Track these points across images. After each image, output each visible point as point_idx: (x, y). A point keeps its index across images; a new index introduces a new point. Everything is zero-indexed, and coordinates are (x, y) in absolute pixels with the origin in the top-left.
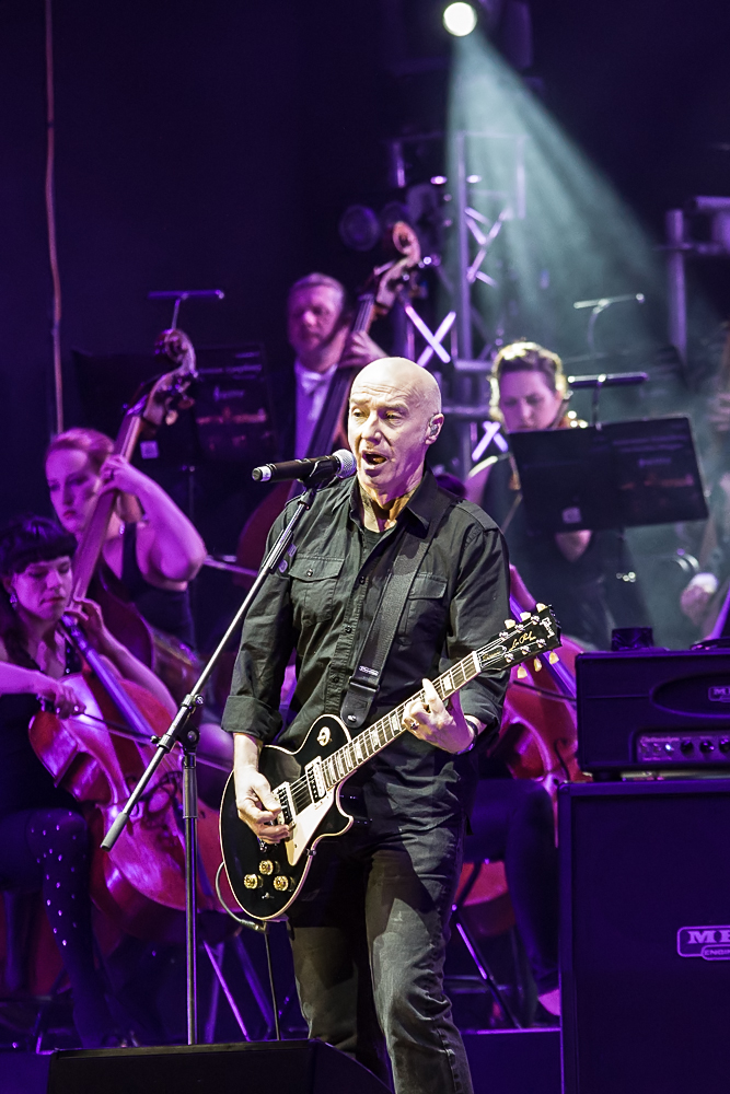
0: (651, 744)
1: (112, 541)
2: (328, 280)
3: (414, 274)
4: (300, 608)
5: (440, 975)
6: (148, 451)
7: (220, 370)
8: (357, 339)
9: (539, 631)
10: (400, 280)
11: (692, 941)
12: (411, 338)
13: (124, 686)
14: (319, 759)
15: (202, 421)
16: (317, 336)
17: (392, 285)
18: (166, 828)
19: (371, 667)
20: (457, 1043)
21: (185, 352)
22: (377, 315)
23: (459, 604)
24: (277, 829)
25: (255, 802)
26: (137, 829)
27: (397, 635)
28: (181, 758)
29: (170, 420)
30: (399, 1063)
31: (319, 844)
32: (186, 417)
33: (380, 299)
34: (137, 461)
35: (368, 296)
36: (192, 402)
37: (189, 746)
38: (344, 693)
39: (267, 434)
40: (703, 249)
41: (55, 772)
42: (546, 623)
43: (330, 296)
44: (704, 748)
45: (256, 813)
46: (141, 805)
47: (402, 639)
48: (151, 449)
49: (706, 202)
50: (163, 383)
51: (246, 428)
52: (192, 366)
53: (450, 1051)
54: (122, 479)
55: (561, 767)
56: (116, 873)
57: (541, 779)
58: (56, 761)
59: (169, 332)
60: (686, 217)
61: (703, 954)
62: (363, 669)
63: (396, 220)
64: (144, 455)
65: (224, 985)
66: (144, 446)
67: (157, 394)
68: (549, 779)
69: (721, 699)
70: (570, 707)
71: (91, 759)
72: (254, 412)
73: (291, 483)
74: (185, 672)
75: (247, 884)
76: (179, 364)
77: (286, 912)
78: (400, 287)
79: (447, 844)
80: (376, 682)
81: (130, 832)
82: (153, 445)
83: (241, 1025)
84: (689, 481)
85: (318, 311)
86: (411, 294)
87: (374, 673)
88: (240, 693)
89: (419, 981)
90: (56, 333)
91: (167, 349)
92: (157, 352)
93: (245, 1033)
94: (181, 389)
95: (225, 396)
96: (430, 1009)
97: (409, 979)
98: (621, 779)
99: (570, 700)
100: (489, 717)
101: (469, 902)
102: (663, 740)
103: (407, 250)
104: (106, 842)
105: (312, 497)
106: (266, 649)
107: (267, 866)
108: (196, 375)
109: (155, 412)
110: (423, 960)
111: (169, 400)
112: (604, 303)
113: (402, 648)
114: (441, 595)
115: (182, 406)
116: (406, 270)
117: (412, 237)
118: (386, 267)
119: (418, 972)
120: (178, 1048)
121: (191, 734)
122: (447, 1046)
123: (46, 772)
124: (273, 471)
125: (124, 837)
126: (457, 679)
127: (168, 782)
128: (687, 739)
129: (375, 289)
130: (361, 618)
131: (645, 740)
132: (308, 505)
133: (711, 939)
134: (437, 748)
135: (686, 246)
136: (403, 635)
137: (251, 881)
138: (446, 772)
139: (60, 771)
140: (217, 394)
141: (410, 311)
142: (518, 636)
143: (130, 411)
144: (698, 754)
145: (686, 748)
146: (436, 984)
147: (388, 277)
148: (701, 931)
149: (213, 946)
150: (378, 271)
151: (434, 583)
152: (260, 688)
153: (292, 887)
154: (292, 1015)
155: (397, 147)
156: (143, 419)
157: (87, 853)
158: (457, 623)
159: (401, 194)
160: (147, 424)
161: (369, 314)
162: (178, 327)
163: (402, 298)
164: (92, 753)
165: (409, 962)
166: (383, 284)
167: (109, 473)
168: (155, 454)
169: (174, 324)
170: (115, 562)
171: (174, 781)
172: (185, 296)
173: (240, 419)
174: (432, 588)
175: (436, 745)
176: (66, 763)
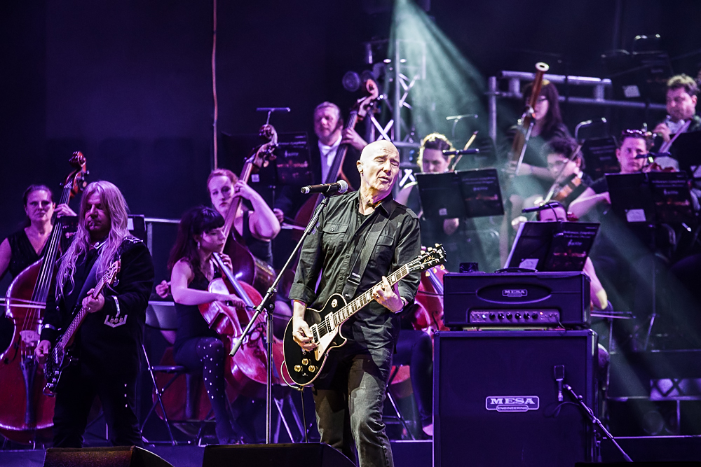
0: (476, 315)
1: (238, 219)
2: (331, 105)
3: (376, 103)
4: (327, 245)
5: (381, 413)
6: (255, 179)
7: (288, 144)
8: (349, 131)
9: (436, 255)
10: (369, 105)
11: (493, 403)
12: (373, 131)
13: (241, 284)
14: (331, 313)
15: (279, 166)
16: (328, 129)
17: (365, 107)
18: (258, 347)
19: (357, 274)
20: (387, 443)
21: (273, 135)
22: (358, 120)
23: (400, 249)
24: (311, 345)
25: (301, 334)
26: (245, 347)
27: (370, 260)
28: (265, 316)
29: (265, 165)
30: (362, 451)
31: (330, 351)
32: (273, 164)
33: (360, 113)
34: (250, 183)
35: (355, 112)
36: (275, 157)
37: (270, 311)
38: (344, 285)
39: (308, 172)
40: (505, 94)
41: (209, 322)
42: (440, 252)
43: (333, 112)
44: (500, 318)
45: (301, 338)
46: (247, 337)
47: (372, 262)
48: (256, 178)
49: (505, 73)
50: (262, 149)
51: (299, 169)
52: (276, 141)
53: (384, 447)
54: (243, 192)
55: (435, 323)
56: (236, 367)
57: (425, 329)
58: (210, 317)
59: (266, 126)
60: (497, 80)
61: (497, 409)
62: (353, 274)
63: (367, 78)
64: (253, 180)
65: (283, 417)
66: (253, 176)
67: (260, 153)
68: (430, 328)
69: (508, 295)
70: (441, 299)
71: (225, 316)
72: (303, 162)
73: (318, 195)
74: (269, 278)
75: (296, 370)
76: (270, 140)
77: (313, 382)
78: (369, 108)
79: (386, 355)
80: (359, 281)
81: (243, 348)
82: (257, 176)
83: (290, 435)
84: (496, 198)
85: (327, 118)
86: (374, 112)
87: (359, 276)
88: (298, 282)
89: (373, 415)
90: (215, 125)
91: (265, 133)
92: (260, 134)
93: (292, 439)
94: (270, 152)
95: (290, 155)
96: (376, 428)
97: (367, 414)
98: (462, 330)
99: (441, 295)
100: (410, 298)
101: (393, 383)
102: (481, 313)
103: (372, 92)
104: (232, 353)
105: (328, 201)
106: (311, 263)
107: (305, 361)
108: (277, 145)
109: (259, 161)
110: (374, 406)
111: (265, 156)
112: (459, 117)
113: (372, 267)
114: (391, 244)
115: (271, 159)
116: (372, 101)
117: (375, 86)
118: (363, 99)
119: (372, 411)
120: (262, 445)
121: (271, 306)
122: (384, 444)
123: (205, 322)
124: (310, 188)
125: (240, 351)
126: (398, 276)
127: (259, 327)
128: (492, 313)
129: (358, 109)
130: (354, 252)
131: (473, 313)
132: (325, 205)
133: (501, 402)
134: (387, 309)
135: (497, 93)
136: (373, 260)
137: (298, 368)
138: (387, 323)
139: (211, 322)
140: (286, 154)
141: (373, 119)
142: (426, 258)
143: (248, 161)
144: (498, 321)
145: (492, 317)
146: (380, 417)
147: (363, 104)
148: (497, 399)
149: (279, 400)
150: (359, 101)
151: (388, 239)
152: (307, 280)
153: (317, 371)
154: (313, 432)
155: (369, 46)
156: (253, 165)
157: (224, 358)
158: (398, 258)
159: (370, 67)
160: (255, 166)
161: (355, 119)
162: (269, 123)
163: (370, 113)
164: (226, 313)
165: (369, 406)
166: (361, 107)
167: (238, 188)
168: (258, 180)
169: (268, 122)
170: (239, 228)
171: (262, 326)
172: (273, 109)
173: (296, 165)
174: (387, 241)
175: (386, 307)
176: (214, 318)
